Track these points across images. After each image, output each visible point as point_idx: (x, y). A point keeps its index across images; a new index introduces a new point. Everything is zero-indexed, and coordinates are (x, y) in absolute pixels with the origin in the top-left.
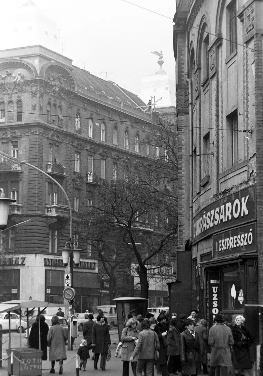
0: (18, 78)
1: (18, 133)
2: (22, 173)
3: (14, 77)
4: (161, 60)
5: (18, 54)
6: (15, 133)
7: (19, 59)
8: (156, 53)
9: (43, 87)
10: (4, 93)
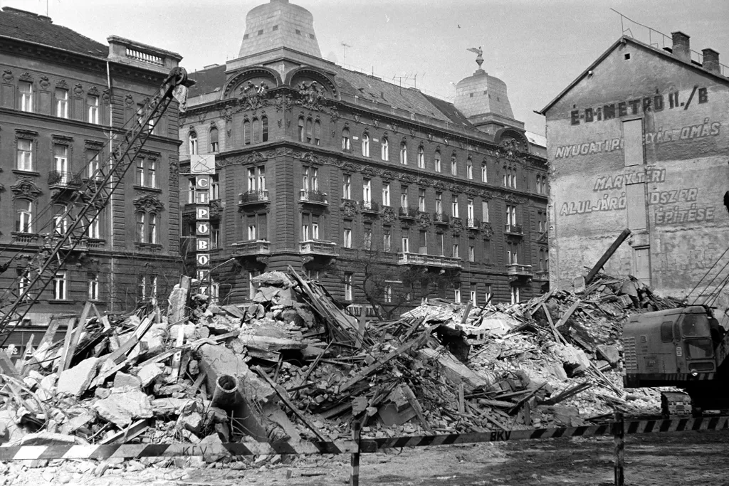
0: (261, 89)
1: (264, 155)
2: (268, 203)
3: (258, 88)
4: (479, 58)
5: (261, 61)
6: (260, 156)
7: (262, 66)
8: (474, 50)
9: (290, 98)
10: (248, 108)
